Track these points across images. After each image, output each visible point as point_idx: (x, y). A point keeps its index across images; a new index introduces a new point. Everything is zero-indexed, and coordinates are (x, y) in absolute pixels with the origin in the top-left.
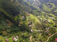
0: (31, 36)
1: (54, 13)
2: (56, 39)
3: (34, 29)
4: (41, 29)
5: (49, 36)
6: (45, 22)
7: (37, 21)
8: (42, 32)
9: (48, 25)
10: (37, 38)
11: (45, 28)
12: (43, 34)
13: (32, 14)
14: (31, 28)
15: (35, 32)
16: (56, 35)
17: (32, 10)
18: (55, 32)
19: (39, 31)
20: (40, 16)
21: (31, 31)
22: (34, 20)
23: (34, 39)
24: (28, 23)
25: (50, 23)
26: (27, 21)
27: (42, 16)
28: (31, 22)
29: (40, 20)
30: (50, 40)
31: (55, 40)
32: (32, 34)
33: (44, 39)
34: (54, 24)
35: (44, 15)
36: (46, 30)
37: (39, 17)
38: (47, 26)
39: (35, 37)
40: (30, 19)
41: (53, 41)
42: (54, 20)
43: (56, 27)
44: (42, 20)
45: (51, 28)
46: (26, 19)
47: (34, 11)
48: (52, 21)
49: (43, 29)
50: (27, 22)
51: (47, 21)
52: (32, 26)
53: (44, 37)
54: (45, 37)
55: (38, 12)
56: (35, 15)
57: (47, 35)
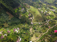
0: (31, 28)
1: (56, 5)
2: (55, 31)
3: (34, 21)
4: (41, 21)
5: (49, 28)
6: (45, 14)
7: (38, 13)
8: (42, 25)
9: (49, 17)
10: (37, 30)
11: (45, 21)
12: (43, 27)
13: (33, 6)
15: (35, 24)
16: (55, 27)
17: (33, 2)
18: (54, 24)
19: (39, 23)
21: (32, 23)
22: (35, 12)
23: (34, 31)
24: (29, 16)
25: (50, 16)
26: (28, 13)
27: (43, 8)
28: (32, 15)
30: (49, 32)
31: (54, 31)
32: (32, 26)
33: (43, 31)
35: (45, 7)
36: (46, 23)
37: (40, 9)
39: (35, 29)
41: (51, 32)
42: (55, 13)
43: (56, 19)
45: (51, 20)
46: (27, 11)
47: (35, 2)
48: (53, 14)
49: (43, 22)
50: (27, 14)
51: (48, 14)
52: (32, 18)
54: (44, 29)
55: (39, 3)
56: (36, 7)
57: (47, 27)
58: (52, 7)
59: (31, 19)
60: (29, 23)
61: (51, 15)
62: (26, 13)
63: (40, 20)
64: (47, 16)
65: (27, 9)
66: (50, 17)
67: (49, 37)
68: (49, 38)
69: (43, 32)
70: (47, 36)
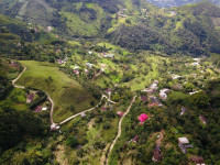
0: (59, 146)
2: (139, 117)
3: (61, 114)
4: (87, 104)
5: (119, 116)
6: (91, 76)
7: (63, 80)
8: (92, 116)
9: (105, 82)
10: (83, 144)
11: (98, 97)
12: (101, 121)
13: (32, 58)
14: (47, 115)
15: (70, 125)
16: (135, 105)
17: (26, 44)
18: (130, 98)
19: (83, 114)
20: (67, 58)
21: (53, 126)
22: (49, 81)
23: (74, 153)
24: (29, 101)
25: (107, 75)
26: (19, 94)
27: (73, 57)
29: (71, 73)
31: (138, 121)
32: (60, 138)
33: (106, 137)
34: (121, 73)
35: (78, 53)
36: (103, 103)
37: (63, 63)
38: (103, 86)
39: (74, 145)
40: (30, 83)
41: (133, 128)
42: (115, 61)
43: (127, 80)
44: (81, 71)
45: (117, 89)
46: (12, 87)
48: (113, 66)
49: (93, 104)
50: (21, 98)
51: (98, 71)
52: (49, 106)
53: (104, 128)
54: (108, 128)
56: (46, 60)
57: (112, 116)
58: (101, 45)
59: (44, 109)
60: (41, 130)
61: (108, 72)
62: (13, 93)
63: (79, 102)
64: (96, 78)
65: (9, 75)
66: (108, 80)
67: (134, 148)
68: (135, 152)
69: (109, 141)
70: (126, 146)
